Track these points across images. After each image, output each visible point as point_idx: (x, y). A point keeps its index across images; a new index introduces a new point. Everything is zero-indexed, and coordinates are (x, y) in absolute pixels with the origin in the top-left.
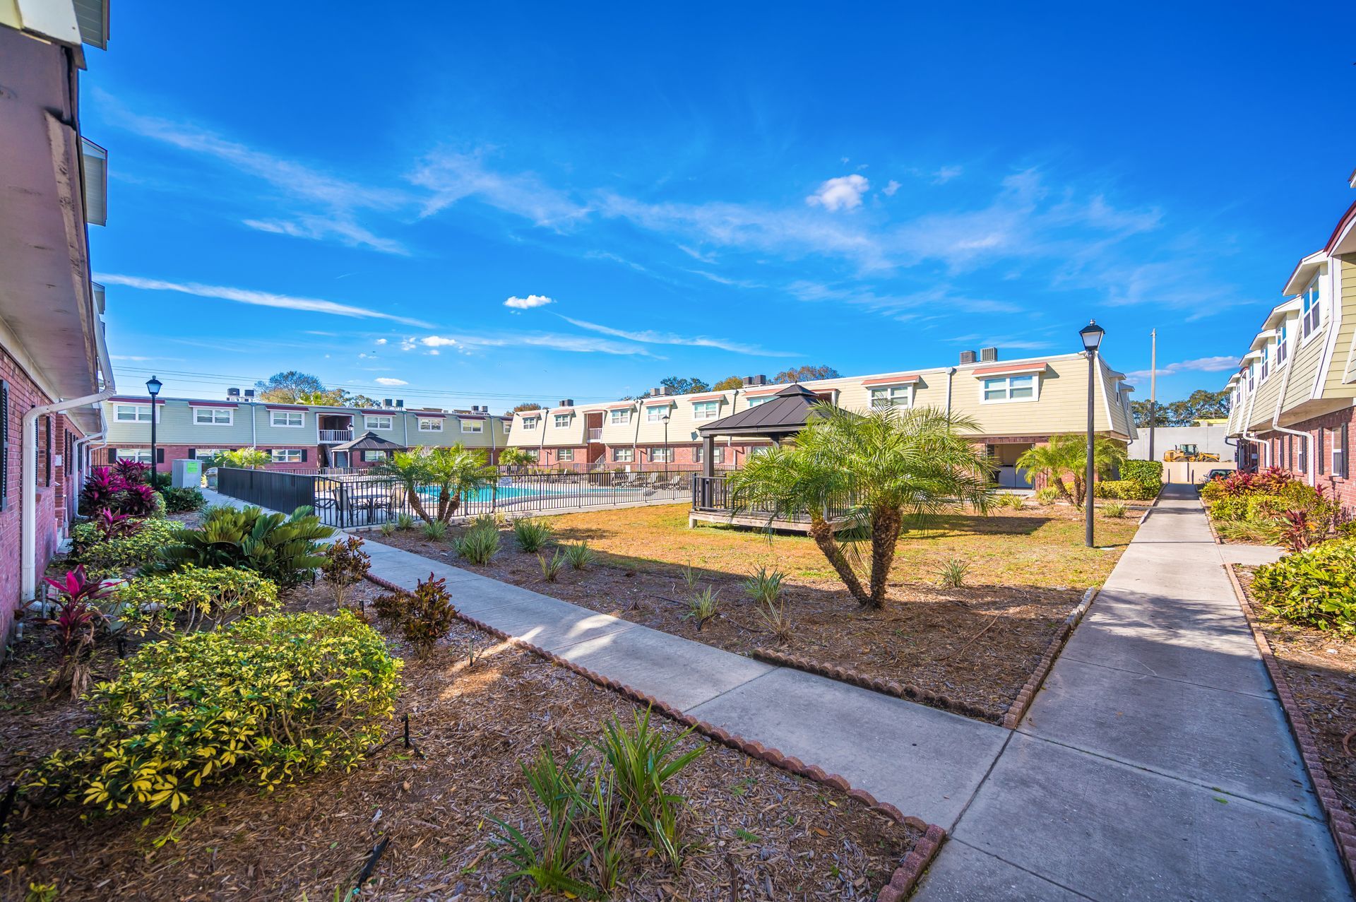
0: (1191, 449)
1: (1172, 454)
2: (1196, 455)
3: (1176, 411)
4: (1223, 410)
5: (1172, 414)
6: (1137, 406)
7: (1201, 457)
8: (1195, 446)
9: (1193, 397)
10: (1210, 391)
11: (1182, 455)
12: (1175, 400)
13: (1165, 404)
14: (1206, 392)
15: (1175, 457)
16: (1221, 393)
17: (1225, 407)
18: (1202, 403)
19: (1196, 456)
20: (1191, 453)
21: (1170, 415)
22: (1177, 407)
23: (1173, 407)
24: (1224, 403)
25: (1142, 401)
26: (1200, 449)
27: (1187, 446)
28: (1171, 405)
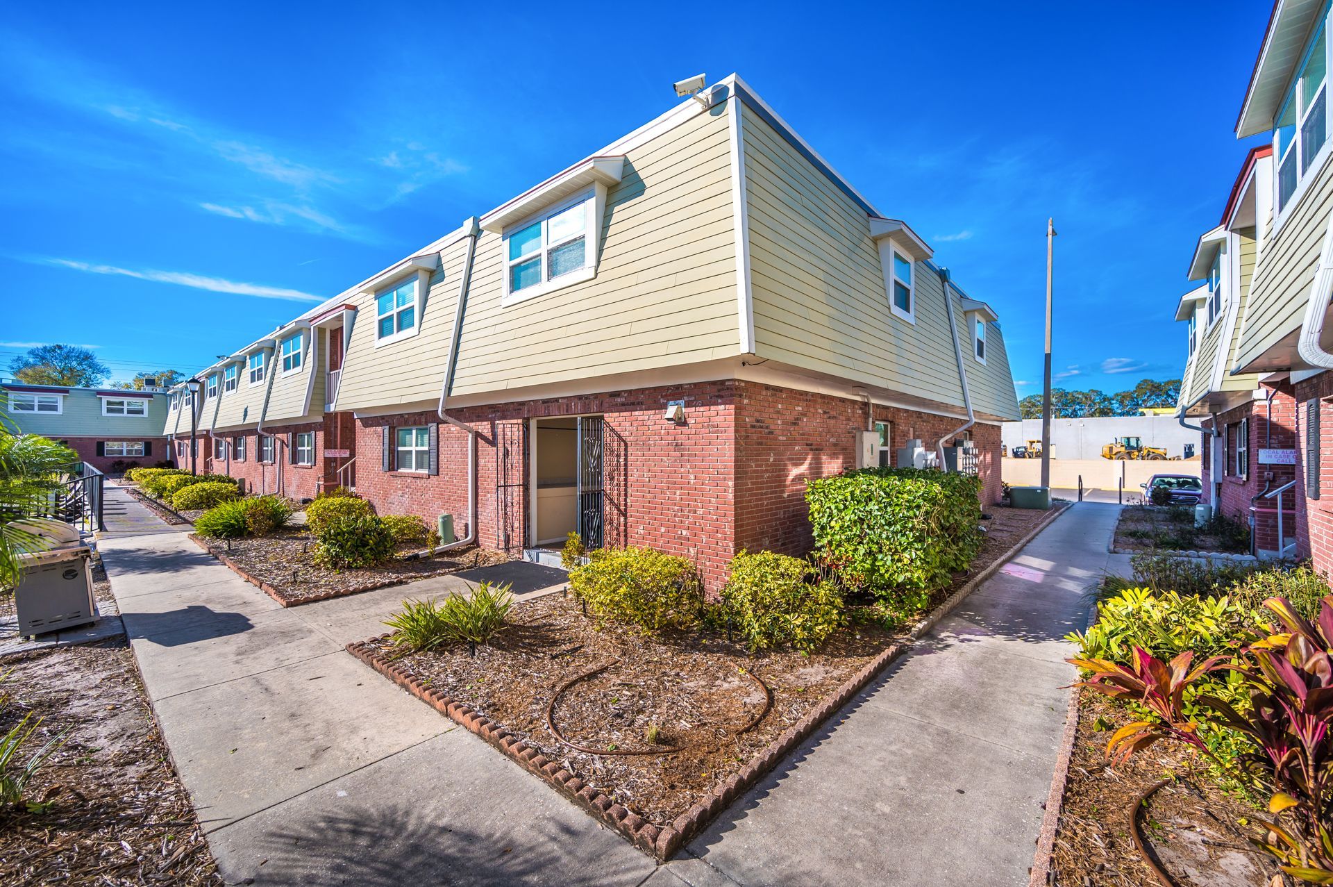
0: (1133, 443)
1: (1111, 449)
2: (1139, 449)
3: (1121, 403)
4: (1170, 400)
5: (1117, 405)
6: (1080, 396)
7: (1145, 452)
8: (1138, 439)
9: (1139, 387)
10: (1157, 380)
11: (1123, 449)
12: (1120, 390)
13: (1110, 394)
14: (1152, 381)
15: (1114, 452)
16: (1168, 383)
17: (1172, 398)
18: (1148, 394)
19: (1139, 451)
20: (1133, 448)
21: (1115, 405)
22: (1122, 398)
23: (1119, 398)
24: (1172, 393)
25: (1086, 391)
26: (1143, 443)
27: (1128, 439)
28: (1117, 395)
